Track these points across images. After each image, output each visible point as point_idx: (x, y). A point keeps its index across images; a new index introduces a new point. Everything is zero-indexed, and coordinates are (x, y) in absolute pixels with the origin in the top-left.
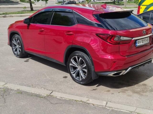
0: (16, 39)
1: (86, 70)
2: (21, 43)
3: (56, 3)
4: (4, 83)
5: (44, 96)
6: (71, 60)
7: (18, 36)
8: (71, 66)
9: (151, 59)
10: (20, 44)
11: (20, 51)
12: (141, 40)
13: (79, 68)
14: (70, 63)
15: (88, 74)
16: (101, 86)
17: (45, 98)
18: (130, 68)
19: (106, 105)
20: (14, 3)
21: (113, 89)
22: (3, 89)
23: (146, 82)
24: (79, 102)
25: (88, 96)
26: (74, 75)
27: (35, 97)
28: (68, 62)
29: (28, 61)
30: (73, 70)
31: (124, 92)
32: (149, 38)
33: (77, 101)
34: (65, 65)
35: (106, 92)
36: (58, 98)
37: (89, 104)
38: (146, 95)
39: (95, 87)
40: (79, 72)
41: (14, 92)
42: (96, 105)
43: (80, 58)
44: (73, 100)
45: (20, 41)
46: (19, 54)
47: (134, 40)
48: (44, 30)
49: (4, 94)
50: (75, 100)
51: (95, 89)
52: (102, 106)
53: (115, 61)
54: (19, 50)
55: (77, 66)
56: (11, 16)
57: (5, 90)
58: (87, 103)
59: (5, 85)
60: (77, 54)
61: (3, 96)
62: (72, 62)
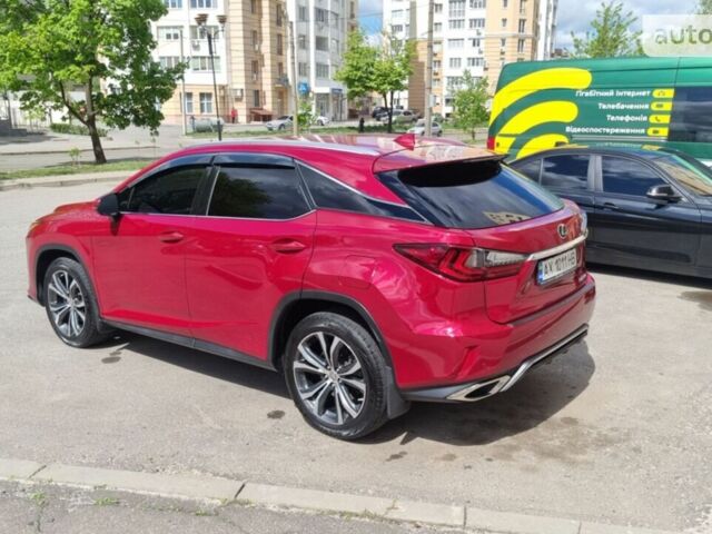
0: (66, 274)
1: (361, 385)
2: (88, 288)
3: (187, 134)
4: (33, 466)
5: (211, 505)
6: (300, 347)
7: (74, 262)
8: (301, 371)
9: (584, 325)
10: (81, 294)
11: (80, 322)
12: (554, 260)
13: (332, 378)
14: (294, 360)
15: (370, 400)
16: (418, 439)
17: (217, 514)
18: (524, 367)
19: (465, 523)
20: (29, 137)
21: (464, 447)
22: (33, 491)
23: (571, 409)
24: (357, 519)
25: (377, 485)
26: (314, 406)
27: (178, 516)
28: (287, 354)
29: (118, 359)
30: (306, 387)
31: (505, 455)
32: (574, 250)
33: (351, 514)
34: (273, 369)
35: (442, 463)
36: (271, 508)
37: (398, 522)
38: (587, 463)
39: (394, 445)
40: (333, 390)
41: (82, 500)
42: (428, 527)
43: (337, 340)
44: (334, 513)
45: (80, 281)
46: (77, 334)
47: (531, 262)
48: (181, 236)
49: (40, 517)
50: (342, 514)
51: (397, 452)
52: (452, 527)
53: (473, 342)
54: (79, 318)
55: (321, 370)
56: (22, 185)
57: (41, 497)
58: (391, 521)
59: (39, 475)
60: (322, 325)
61: (36, 523)
62: (301, 356)
